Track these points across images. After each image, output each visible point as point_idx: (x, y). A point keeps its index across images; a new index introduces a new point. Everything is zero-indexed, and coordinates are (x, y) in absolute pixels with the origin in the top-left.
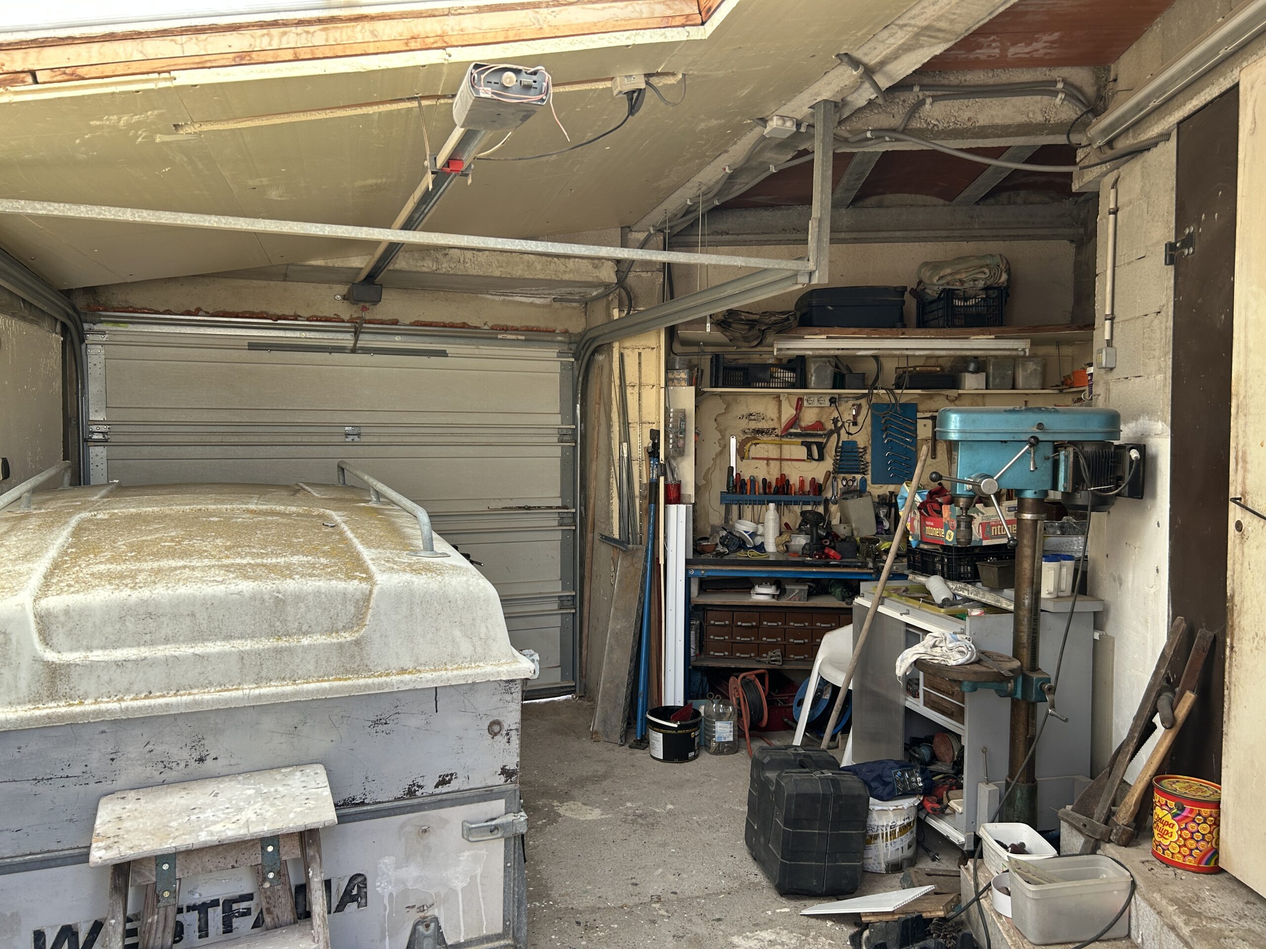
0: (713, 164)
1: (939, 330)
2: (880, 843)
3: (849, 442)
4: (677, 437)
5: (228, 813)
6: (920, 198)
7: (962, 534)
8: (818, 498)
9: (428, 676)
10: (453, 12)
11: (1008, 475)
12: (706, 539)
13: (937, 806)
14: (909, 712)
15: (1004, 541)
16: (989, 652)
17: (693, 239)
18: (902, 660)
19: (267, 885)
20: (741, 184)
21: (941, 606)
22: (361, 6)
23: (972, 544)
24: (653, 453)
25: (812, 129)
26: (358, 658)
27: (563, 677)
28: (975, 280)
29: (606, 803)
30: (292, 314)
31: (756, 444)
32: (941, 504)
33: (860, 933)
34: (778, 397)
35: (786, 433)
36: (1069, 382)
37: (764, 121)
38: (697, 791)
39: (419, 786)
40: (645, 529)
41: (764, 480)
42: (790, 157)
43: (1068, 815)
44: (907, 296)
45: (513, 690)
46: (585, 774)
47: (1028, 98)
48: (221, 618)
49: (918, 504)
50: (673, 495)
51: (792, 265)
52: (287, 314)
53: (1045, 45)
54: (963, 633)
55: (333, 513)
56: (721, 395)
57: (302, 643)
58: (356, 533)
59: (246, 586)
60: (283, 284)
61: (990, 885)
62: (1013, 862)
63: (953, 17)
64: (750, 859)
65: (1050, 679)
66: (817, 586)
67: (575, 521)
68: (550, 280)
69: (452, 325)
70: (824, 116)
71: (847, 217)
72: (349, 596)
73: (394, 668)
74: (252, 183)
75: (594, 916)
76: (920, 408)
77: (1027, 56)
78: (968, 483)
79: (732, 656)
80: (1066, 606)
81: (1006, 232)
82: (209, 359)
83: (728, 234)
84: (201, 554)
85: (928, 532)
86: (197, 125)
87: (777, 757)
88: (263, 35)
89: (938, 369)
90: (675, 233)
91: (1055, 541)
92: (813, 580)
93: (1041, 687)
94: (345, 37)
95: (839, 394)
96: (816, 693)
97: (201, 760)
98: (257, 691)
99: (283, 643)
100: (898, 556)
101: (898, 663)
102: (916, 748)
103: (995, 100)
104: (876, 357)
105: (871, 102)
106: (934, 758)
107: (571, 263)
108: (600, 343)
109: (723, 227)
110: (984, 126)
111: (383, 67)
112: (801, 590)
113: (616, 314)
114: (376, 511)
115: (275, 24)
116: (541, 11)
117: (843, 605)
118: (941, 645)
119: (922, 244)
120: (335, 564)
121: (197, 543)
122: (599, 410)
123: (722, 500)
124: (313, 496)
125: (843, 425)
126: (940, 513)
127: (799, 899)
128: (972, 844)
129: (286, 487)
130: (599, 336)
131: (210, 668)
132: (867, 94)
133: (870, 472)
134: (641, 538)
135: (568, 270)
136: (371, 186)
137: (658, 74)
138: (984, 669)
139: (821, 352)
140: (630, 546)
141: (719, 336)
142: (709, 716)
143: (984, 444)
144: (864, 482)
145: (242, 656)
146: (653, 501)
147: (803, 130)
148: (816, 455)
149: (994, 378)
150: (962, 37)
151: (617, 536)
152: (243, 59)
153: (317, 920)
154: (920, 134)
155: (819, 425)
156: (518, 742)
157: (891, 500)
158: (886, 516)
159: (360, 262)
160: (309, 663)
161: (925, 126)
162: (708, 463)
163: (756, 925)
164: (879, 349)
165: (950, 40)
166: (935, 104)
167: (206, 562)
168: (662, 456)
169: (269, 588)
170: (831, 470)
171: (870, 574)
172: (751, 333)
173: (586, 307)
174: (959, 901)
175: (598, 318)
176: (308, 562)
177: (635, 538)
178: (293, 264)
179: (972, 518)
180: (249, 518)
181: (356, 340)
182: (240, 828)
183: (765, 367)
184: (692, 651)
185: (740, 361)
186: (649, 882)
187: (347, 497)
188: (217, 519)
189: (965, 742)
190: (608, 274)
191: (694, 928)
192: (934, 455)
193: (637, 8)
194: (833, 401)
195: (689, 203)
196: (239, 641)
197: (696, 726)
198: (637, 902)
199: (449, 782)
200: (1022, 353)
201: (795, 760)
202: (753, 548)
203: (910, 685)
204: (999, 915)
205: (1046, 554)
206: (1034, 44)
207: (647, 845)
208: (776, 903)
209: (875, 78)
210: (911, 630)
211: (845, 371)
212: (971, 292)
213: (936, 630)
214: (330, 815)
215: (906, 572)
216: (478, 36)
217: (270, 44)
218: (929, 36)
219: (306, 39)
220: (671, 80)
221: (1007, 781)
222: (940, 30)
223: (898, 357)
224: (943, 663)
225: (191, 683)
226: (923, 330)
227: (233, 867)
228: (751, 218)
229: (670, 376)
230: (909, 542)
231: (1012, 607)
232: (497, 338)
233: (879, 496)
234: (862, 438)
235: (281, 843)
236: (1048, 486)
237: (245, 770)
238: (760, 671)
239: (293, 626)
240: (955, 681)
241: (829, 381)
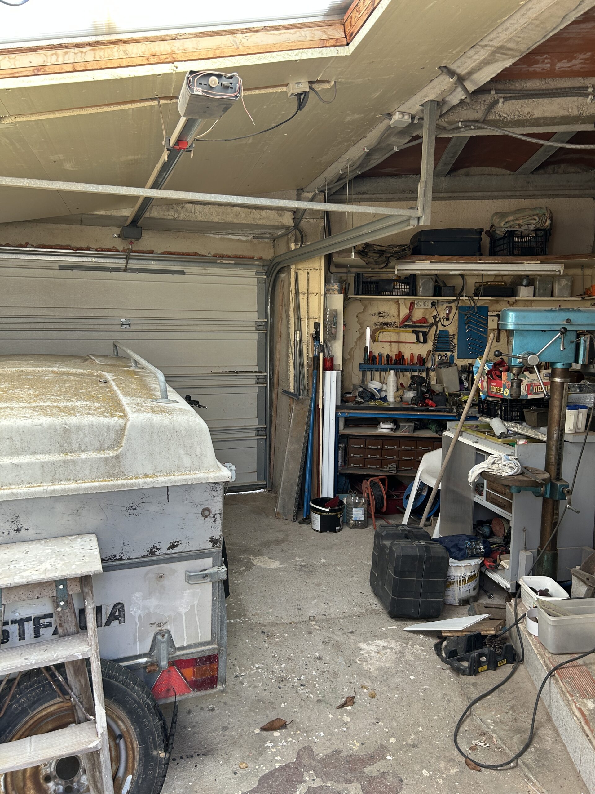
0: (356, 146)
1: (504, 257)
2: (456, 587)
3: (443, 331)
4: (331, 327)
5: (34, 565)
6: (494, 170)
7: (514, 391)
8: (422, 368)
9: (163, 479)
10: (179, 37)
11: (546, 353)
12: (350, 393)
13: (493, 564)
14: (476, 504)
15: (542, 396)
16: (529, 468)
17: (343, 197)
18: (473, 472)
19: (59, 609)
20: (375, 159)
21: (499, 437)
22: (117, 34)
23: (521, 398)
24: (316, 337)
25: (422, 121)
26: (117, 467)
27: (259, 478)
28: (528, 225)
29: (283, 557)
30: (86, 246)
31: (383, 332)
32: (501, 372)
33: (441, 643)
34: (398, 301)
35: (403, 325)
36: (589, 292)
37: (390, 115)
38: (341, 551)
39: (157, 549)
40: (310, 387)
41: (388, 356)
42: (407, 141)
43: (577, 572)
44: (483, 235)
45: (217, 489)
46: (270, 539)
47: (568, 98)
48: (29, 440)
49: (486, 372)
50: (328, 365)
51: (407, 213)
52: (83, 246)
53: (581, 61)
54: (513, 455)
55: (106, 374)
56: (361, 300)
57: (81, 458)
58: (120, 387)
59: (45, 421)
60: (80, 227)
61: (525, 615)
62: (540, 602)
63: (519, 39)
64: (373, 595)
65: (568, 485)
66: (420, 424)
67: (266, 381)
68: (251, 224)
69: (188, 254)
70: (430, 112)
71: (445, 182)
72: (112, 427)
73: (141, 474)
74: (52, 158)
75: (273, 628)
76: (490, 309)
77: (569, 69)
78: (519, 358)
79: (365, 467)
80: (581, 439)
81: (551, 193)
82: (34, 276)
83: (367, 194)
84: (18, 399)
85: (492, 390)
86: (13, 118)
87: (391, 532)
88: (52, 54)
89: (503, 283)
90: (332, 193)
91: (575, 396)
92: (418, 420)
93: (562, 490)
94: (106, 55)
95: (438, 300)
96: (418, 491)
97: (18, 530)
98: (52, 488)
99: (69, 457)
100: (473, 405)
101: (470, 474)
102: (480, 527)
103: (546, 100)
104: (462, 276)
105: (462, 102)
106: (492, 534)
107: (264, 213)
108: (283, 266)
109: (364, 189)
110: (538, 118)
111: (132, 76)
112: (410, 426)
113: (293, 246)
114: (135, 373)
115: (60, 46)
116: (238, 36)
117: (437, 436)
118: (498, 462)
119: (494, 201)
120: (104, 407)
121: (17, 392)
122: (282, 309)
123: (360, 368)
124: (96, 363)
125: (439, 320)
126: (500, 377)
127: (402, 621)
128: (515, 588)
129: (80, 357)
130: (282, 261)
131: (22, 472)
132: (459, 95)
133: (456, 351)
134: (308, 392)
135: (262, 217)
136: (132, 161)
137: (318, 82)
138: (526, 479)
139: (426, 272)
140: (301, 397)
141: (360, 261)
142: (350, 504)
143: (530, 332)
144: (452, 357)
145: (43, 465)
146: (316, 368)
147: (416, 121)
148: (422, 339)
149: (539, 290)
150: (525, 54)
151: (292, 391)
152: (39, 71)
153: (90, 632)
154: (494, 124)
155: (424, 320)
156: (221, 522)
157: (469, 369)
158: (466, 379)
159: (128, 212)
160: (85, 470)
161: (498, 118)
162: (351, 344)
163: (375, 636)
164: (465, 270)
165: (517, 57)
166: (505, 103)
167: (22, 404)
168: (321, 340)
169: (60, 421)
170: (431, 349)
171: (455, 416)
172: (380, 259)
173: (274, 242)
174: (505, 624)
175: (282, 249)
176: (86, 405)
177: (304, 391)
178: (85, 214)
179: (521, 381)
180: (52, 377)
181: (127, 264)
182: (41, 574)
183: (390, 282)
184: (339, 463)
185: (374, 278)
186: (309, 608)
187: (117, 363)
188: (32, 377)
189: (512, 524)
190: (288, 220)
191: (336, 638)
192: (498, 340)
193: (303, 34)
194: (433, 304)
195: (341, 172)
196: (41, 456)
197: (341, 510)
198: (301, 620)
199: (176, 546)
200: (558, 273)
201: (402, 534)
202: (379, 399)
203: (478, 487)
204: (530, 635)
205: (569, 404)
206: (574, 61)
207: (308, 584)
208: (388, 623)
209: (465, 84)
210: (479, 452)
211: (441, 285)
212: (526, 232)
213: (495, 453)
214: (98, 567)
215: (478, 415)
216: (195, 54)
217: (57, 61)
218: (502, 54)
219: (81, 57)
220: (327, 86)
221: (538, 550)
222: (509, 49)
223: (477, 275)
224: (499, 474)
225: (10, 482)
226: (493, 257)
227: (38, 598)
228: (382, 183)
229: (328, 287)
230: (480, 396)
231: (545, 439)
232: (216, 263)
233: (462, 366)
234: (452, 329)
235: (69, 583)
236: (572, 360)
237: (46, 537)
238: (382, 477)
239: (75, 446)
240: (507, 486)
241: (431, 291)
